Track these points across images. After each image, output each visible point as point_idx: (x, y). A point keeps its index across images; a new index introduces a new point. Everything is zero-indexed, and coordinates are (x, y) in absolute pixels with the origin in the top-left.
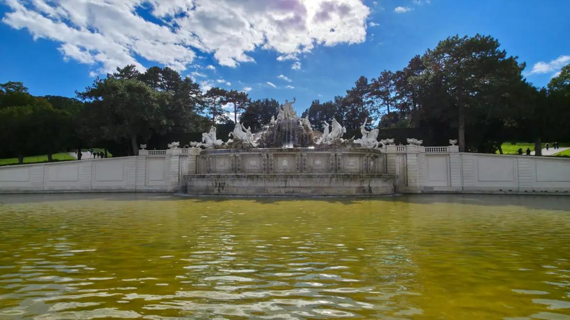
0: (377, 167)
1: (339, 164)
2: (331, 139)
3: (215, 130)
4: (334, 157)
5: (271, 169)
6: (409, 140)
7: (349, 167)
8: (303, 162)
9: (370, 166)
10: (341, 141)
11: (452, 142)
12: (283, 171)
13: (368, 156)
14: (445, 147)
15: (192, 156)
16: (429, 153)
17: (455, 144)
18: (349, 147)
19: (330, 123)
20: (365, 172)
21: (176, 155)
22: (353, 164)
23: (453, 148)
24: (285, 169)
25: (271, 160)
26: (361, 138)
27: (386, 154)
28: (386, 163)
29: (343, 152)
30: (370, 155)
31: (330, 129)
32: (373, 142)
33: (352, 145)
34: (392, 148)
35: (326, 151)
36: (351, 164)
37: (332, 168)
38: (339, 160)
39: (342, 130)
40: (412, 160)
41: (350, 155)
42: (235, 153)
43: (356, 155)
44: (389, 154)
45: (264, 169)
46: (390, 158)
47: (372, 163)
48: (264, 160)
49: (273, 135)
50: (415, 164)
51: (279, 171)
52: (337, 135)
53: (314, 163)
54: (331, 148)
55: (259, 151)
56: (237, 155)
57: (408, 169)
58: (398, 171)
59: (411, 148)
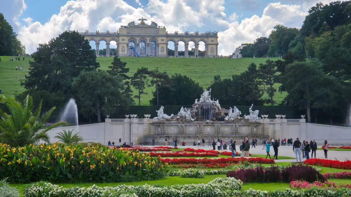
0: (258, 132)
1: (237, 130)
2: (233, 117)
3: (163, 108)
4: (235, 127)
5: (202, 133)
6: (277, 116)
7: (242, 132)
8: (219, 129)
9: (253, 131)
10: (238, 118)
11: (302, 116)
12: (207, 134)
13: (252, 126)
14: (298, 119)
15: (146, 123)
16: (290, 123)
17: (304, 118)
18: (243, 121)
19: (233, 108)
20: (251, 135)
21: (136, 123)
22: (244, 130)
23: (303, 120)
24: (209, 133)
25: (201, 128)
26: (249, 115)
27: (263, 124)
28: (263, 129)
29: (240, 124)
30: (254, 125)
31: (233, 111)
32: (256, 117)
33: (244, 120)
34: (267, 121)
35: (231, 123)
36: (243, 130)
37: (234, 133)
38: (237, 128)
39: (239, 113)
40: (278, 127)
41: (243, 126)
42: (182, 124)
43: (246, 126)
44: (266, 124)
45: (198, 133)
46: (266, 126)
47: (255, 129)
48: (198, 128)
49: (198, 112)
50: (279, 130)
51: (205, 134)
52: (236, 115)
53: (224, 129)
54: (233, 122)
55: (195, 123)
56: (183, 125)
57: (276, 133)
58: (270, 134)
59: (277, 121)
